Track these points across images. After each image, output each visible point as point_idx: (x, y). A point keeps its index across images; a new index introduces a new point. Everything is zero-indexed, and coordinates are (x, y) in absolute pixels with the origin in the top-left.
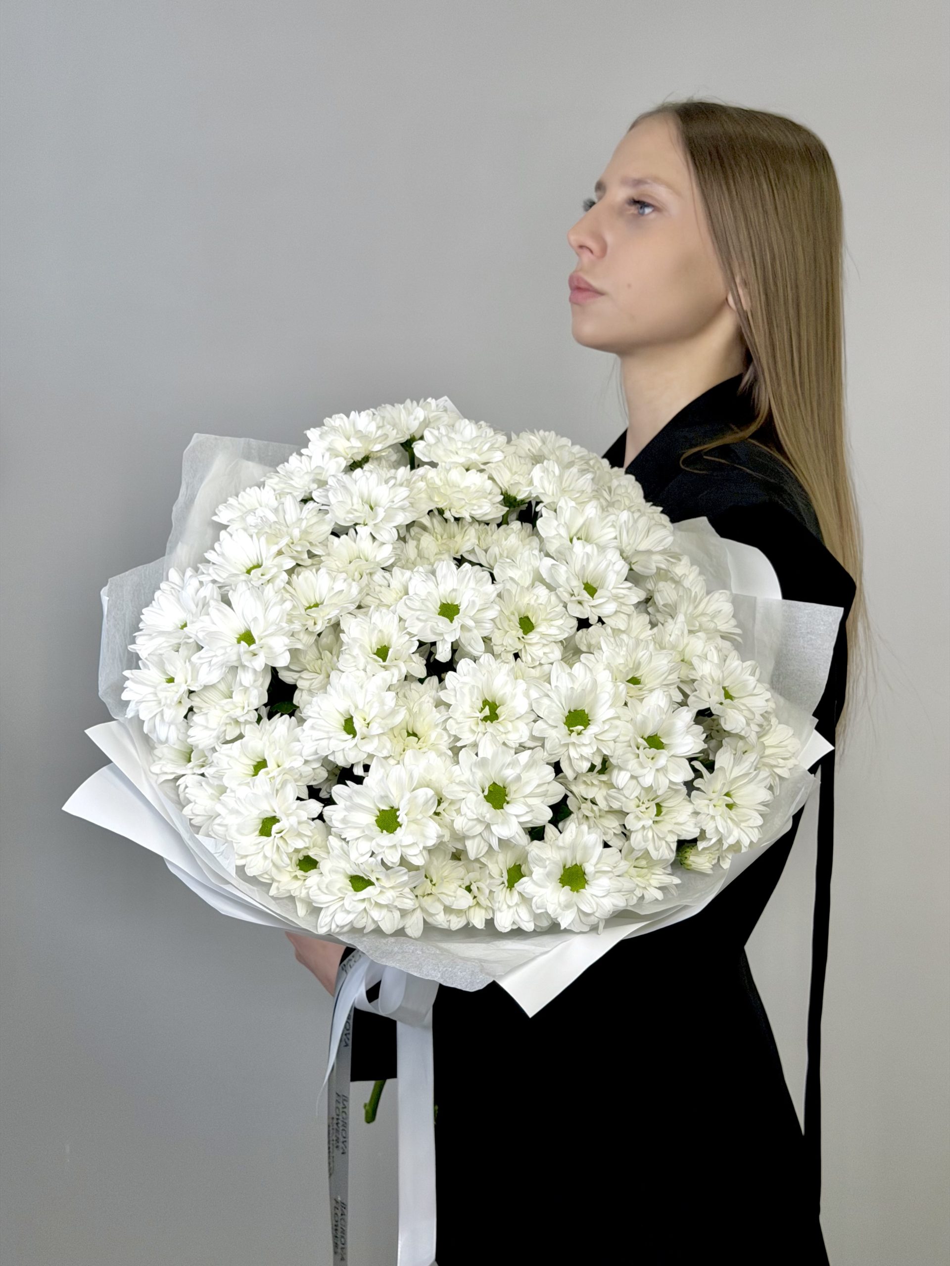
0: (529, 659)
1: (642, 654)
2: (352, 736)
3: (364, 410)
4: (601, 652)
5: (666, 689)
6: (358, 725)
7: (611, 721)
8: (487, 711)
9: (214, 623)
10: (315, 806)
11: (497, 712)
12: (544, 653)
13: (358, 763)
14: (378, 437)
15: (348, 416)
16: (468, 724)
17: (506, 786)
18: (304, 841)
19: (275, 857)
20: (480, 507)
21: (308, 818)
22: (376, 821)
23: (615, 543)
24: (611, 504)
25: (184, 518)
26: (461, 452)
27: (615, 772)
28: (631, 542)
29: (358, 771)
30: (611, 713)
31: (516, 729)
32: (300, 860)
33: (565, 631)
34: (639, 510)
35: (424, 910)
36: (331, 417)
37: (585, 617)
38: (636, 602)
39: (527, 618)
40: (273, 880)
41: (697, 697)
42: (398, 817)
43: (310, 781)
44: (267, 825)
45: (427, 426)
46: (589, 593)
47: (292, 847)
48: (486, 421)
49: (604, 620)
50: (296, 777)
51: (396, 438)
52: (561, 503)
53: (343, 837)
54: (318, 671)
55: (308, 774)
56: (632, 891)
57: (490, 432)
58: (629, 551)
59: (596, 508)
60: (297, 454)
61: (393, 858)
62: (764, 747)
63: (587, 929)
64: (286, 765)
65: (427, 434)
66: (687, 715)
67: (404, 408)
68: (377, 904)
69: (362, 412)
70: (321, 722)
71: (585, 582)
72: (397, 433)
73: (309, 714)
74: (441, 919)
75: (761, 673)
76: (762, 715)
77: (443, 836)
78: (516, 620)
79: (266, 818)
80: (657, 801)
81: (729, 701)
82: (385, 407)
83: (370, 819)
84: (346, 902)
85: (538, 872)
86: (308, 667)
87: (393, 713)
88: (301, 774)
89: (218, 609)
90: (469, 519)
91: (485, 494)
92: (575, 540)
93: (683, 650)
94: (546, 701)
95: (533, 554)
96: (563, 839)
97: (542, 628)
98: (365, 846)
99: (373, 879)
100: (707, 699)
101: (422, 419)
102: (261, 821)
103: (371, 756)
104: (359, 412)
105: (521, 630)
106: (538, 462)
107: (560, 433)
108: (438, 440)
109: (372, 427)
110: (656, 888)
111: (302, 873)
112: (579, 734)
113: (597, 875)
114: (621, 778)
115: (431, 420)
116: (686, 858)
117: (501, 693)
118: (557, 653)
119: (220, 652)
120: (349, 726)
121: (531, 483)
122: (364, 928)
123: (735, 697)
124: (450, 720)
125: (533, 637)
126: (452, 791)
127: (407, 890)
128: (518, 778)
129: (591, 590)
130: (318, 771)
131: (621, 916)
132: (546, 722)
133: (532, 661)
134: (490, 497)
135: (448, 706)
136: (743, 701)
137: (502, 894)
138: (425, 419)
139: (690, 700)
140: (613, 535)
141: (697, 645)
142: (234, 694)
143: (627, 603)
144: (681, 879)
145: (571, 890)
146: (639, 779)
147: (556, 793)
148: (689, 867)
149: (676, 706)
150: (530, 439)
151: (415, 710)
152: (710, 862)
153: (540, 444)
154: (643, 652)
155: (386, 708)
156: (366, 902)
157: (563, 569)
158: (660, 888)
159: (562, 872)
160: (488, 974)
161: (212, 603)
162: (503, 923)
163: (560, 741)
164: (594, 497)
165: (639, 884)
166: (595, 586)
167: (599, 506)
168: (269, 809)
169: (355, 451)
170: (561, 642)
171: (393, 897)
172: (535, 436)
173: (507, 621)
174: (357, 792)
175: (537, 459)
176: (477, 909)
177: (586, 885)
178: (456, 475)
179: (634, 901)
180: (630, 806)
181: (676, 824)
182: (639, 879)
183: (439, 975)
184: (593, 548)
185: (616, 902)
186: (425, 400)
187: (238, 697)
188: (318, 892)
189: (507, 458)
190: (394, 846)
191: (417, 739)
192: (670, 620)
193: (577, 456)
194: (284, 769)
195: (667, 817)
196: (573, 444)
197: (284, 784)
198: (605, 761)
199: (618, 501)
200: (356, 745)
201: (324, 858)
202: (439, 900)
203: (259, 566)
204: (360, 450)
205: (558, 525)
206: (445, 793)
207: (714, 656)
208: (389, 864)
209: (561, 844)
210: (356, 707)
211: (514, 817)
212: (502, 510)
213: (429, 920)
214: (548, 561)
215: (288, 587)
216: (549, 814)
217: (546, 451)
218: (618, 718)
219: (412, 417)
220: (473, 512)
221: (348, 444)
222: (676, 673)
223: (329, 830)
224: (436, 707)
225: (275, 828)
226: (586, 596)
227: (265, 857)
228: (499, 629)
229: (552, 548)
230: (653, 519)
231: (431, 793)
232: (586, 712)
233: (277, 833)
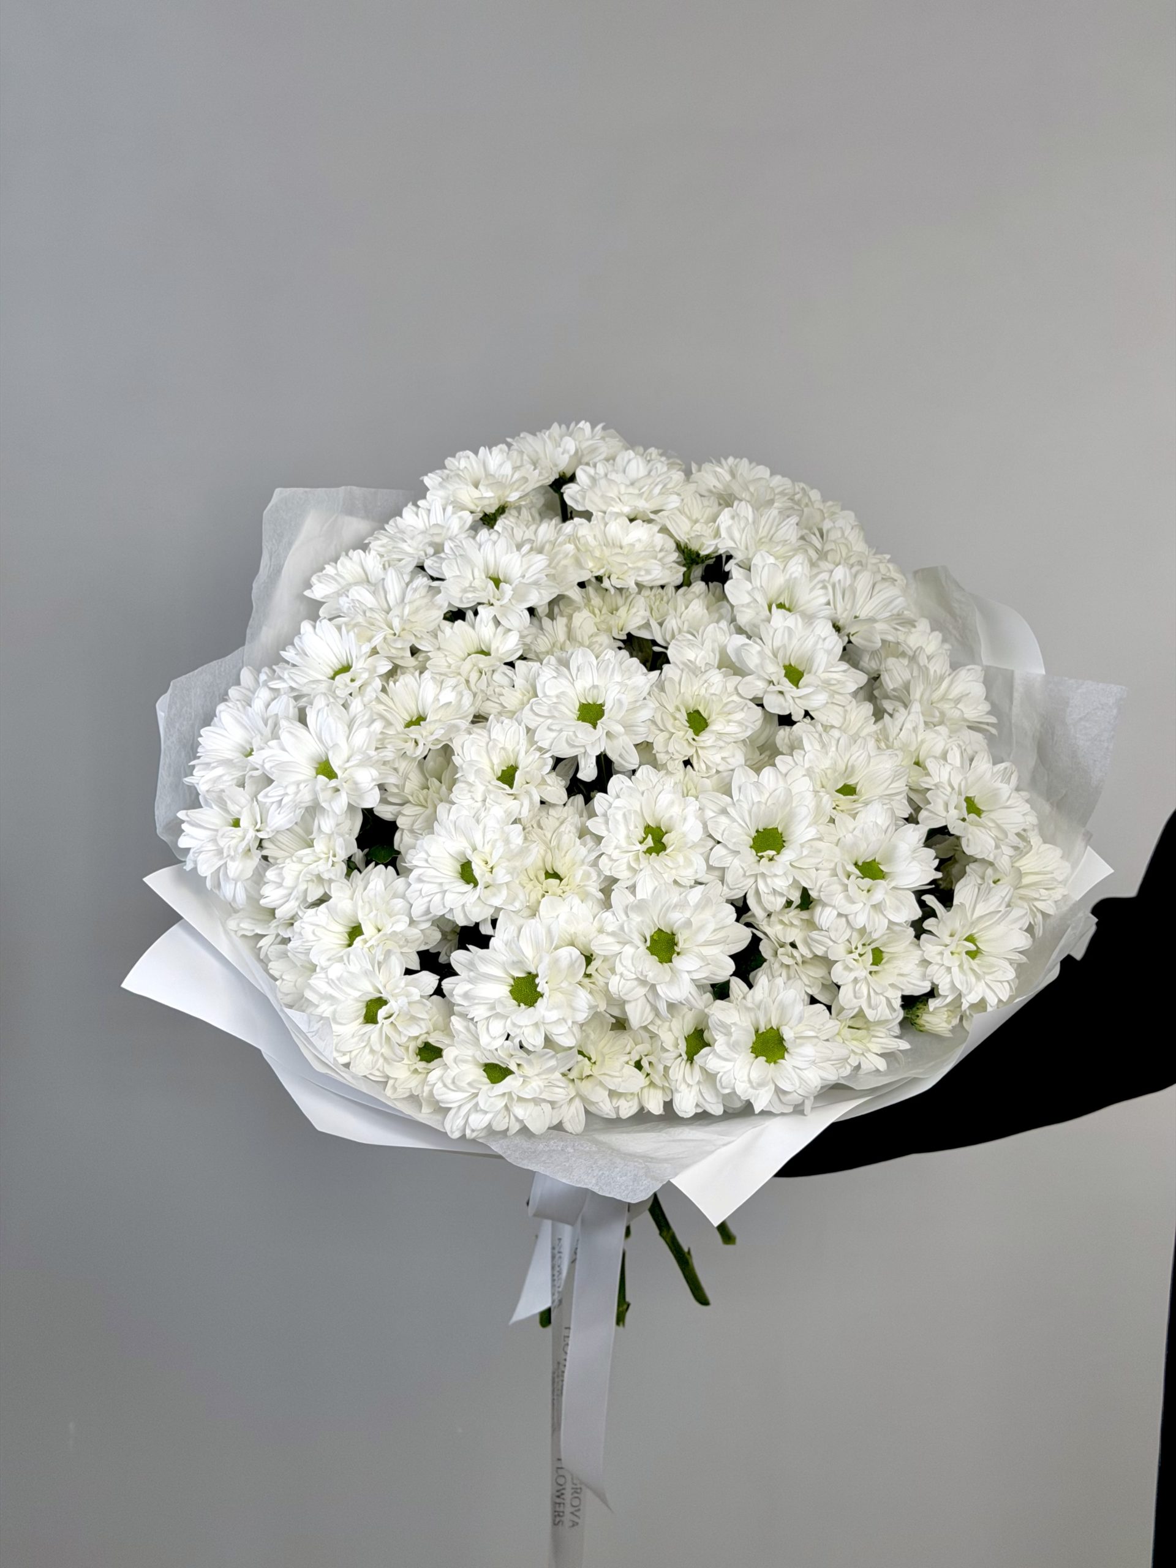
0: (703, 766)
1: (858, 756)
2: (472, 885)
3: (496, 445)
4: (803, 752)
5: (887, 801)
6: (478, 870)
7: (810, 842)
8: (650, 842)
9: (284, 749)
10: (429, 979)
11: (663, 840)
12: (723, 758)
13: (485, 920)
14: (515, 482)
15: (476, 453)
16: (625, 860)
17: (674, 932)
18: (421, 1027)
19: (385, 1050)
20: (648, 572)
21: (421, 996)
22: (511, 992)
23: (828, 612)
24: (823, 555)
25: (268, 594)
26: (625, 498)
27: (818, 909)
28: (848, 607)
29: (486, 929)
30: (812, 833)
31: (689, 862)
32: (420, 1049)
33: (747, 727)
34: (860, 563)
35: (584, 1099)
36: (454, 456)
37: (787, 713)
38: (854, 689)
39: (697, 712)
40: (388, 1077)
41: (931, 812)
42: (537, 985)
43: (420, 945)
44: (372, 1010)
45: (580, 463)
46: (791, 681)
47: (405, 1035)
48: (657, 447)
49: (811, 713)
50: (401, 943)
51: (538, 481)
52: (757, 561)
53: (470, 1016)
54: (424, 803)
55: (416, 937)
56: (846, 1060)
57: (661, 466)
58: (843, 619)
59: (802, 564)
60: (412, 506)
61: (535, 1041)
62: (1020, 875)
63: (790, 1109)
64: (388, 930)
65: (580, 475)
66: (916, 834)
67: (550, 437)
68: (520, 1099)
69: (494, 448)
70: (431, 872)
71: (787, 663)
72: (540, 474)
73: (415, 863)
74: (606, 1108)
75: (1019, 777)
76: (1018, 834)
77: (597, 1006)
78: (683, 717)
79: (371, 1000)
80: (873, 946)
81: (973, 816)
82: (524, 438)
83: (502, 991)
84: (481, 1099)
85: (720, 1043)
86: (411, 798)
87: (523, 852)
88: (406, 939)
89: (290, 732)
90: (633, 588)
91: (651, 552)
92: (774, 607)
93: (918, 749)
94: (723, 820)
95: (720, 628)
96: (753, 997)
97: (717, 725)
98: (498, 1028)
99: (513, 1067)
100: (944, 814)
101: (572, 452)
102: (364, 1004)
103: (498, 910)
104: (490, 448)
105: (691, 731)
106: (729, 505)
107: (756, 459)
108: (594, 480)
109: (507, 469)
110: (877, 1054)
111: (423, 1064)
112: (771, 860)
113: (798, 1041)
114: (824, 916)
115: (585, 453)
116: (918, 1016)
117: (667, 816)
118: (738, 758)
119: (291, 790)
120: (466, 873)
121: (717, 534)
122: (507, 1129)
123: (983, 811)
124: (603, 856)
125: (706, 738)
126: (603, 946)
127: (557, 1075)
128: (688, 924)
129: (794, 675)
130: (427, 931)
131: (834, 1091)
132: (725, 846)
133: (707, 769)
134: (660, 555)
135: (599, 839)
136: (993, 815)
137: (679, 1071)
138: (577, 452)
139: (923, 815)
140: (823, 600)
141: (935, 741)
142: (315, 841)
143: (841, 691)
144: (910, 1043)
145: (767, 1061)
146: (849, 918)
147: (741, 937)
148: (921, 1029)
149: (902, 822)
150: (715, 472)
151: (554, 843)
152: (949, 1022)
153: (728, 477)
154: (858, 754)
155: (513, 846)
156: (506, 1097)
157: (755, 648)
158: (882, 1055)
159: (755, 1038)
161: (283, 723)
162: (685, 1106)
163: (745, 872)
164: (800, 548)
165: (854, 1049)
166: (801, 669)
167: (806, 562)
168: (371, 989)
169: (486, 502)
170: (744, 741)
171: (539, 1086)
172: (722, 467)
173: (672, 720)
174: (483, 959)
175: (726, 500)
176: (652, 1091)
177: (786, 1055)
178: (616, 528)
179: (847, 1071)
180: (837, 952)
181: (899, 975)
182: (855, 1042)
183: (597, 1182)
184: (796, 619)
185: (825, 1075)
186: (577, 424)
187: (320, 846)
188: (445, 1089)
189: (685, 501)
190: (536, 1025)
191: (558, 881)
192: (902, 710)
193: (777, 491)
194: (385, 935)
195: (886, 966)
196: (772, 474)
197: (388, 954)
198: (805, 894)
199: (832, 550)
200: (479, 898)
201: (449, 1046)
202: (601, 1084)
203: (346, 668)
204: (492, 501)
205: (753, 589)
206: (596, 949)
207: (955, 757)
208: (531, 1048)
209: (750, 1005)
210: (474, 849)
211: (686, 974)
212: (679, 570)
213: (592, 1109)
214: (742, 639)
215: (383, 696)
216: (731, 966)
217: (736, 488)
218: (820, 839)
219: (560, 450)
220: (639, 579)
221: (476, 493)
222: (903, 779)
223: (450, 1009)
224: (580, 838)
225: (382, 1013)
226: (787, 685)
227: (372, 1051)
228: (662, 731)
229: (743, 619)
230: (879, 571)
231: (576, 953)
232: (780, 830)
233: (386, 1018)
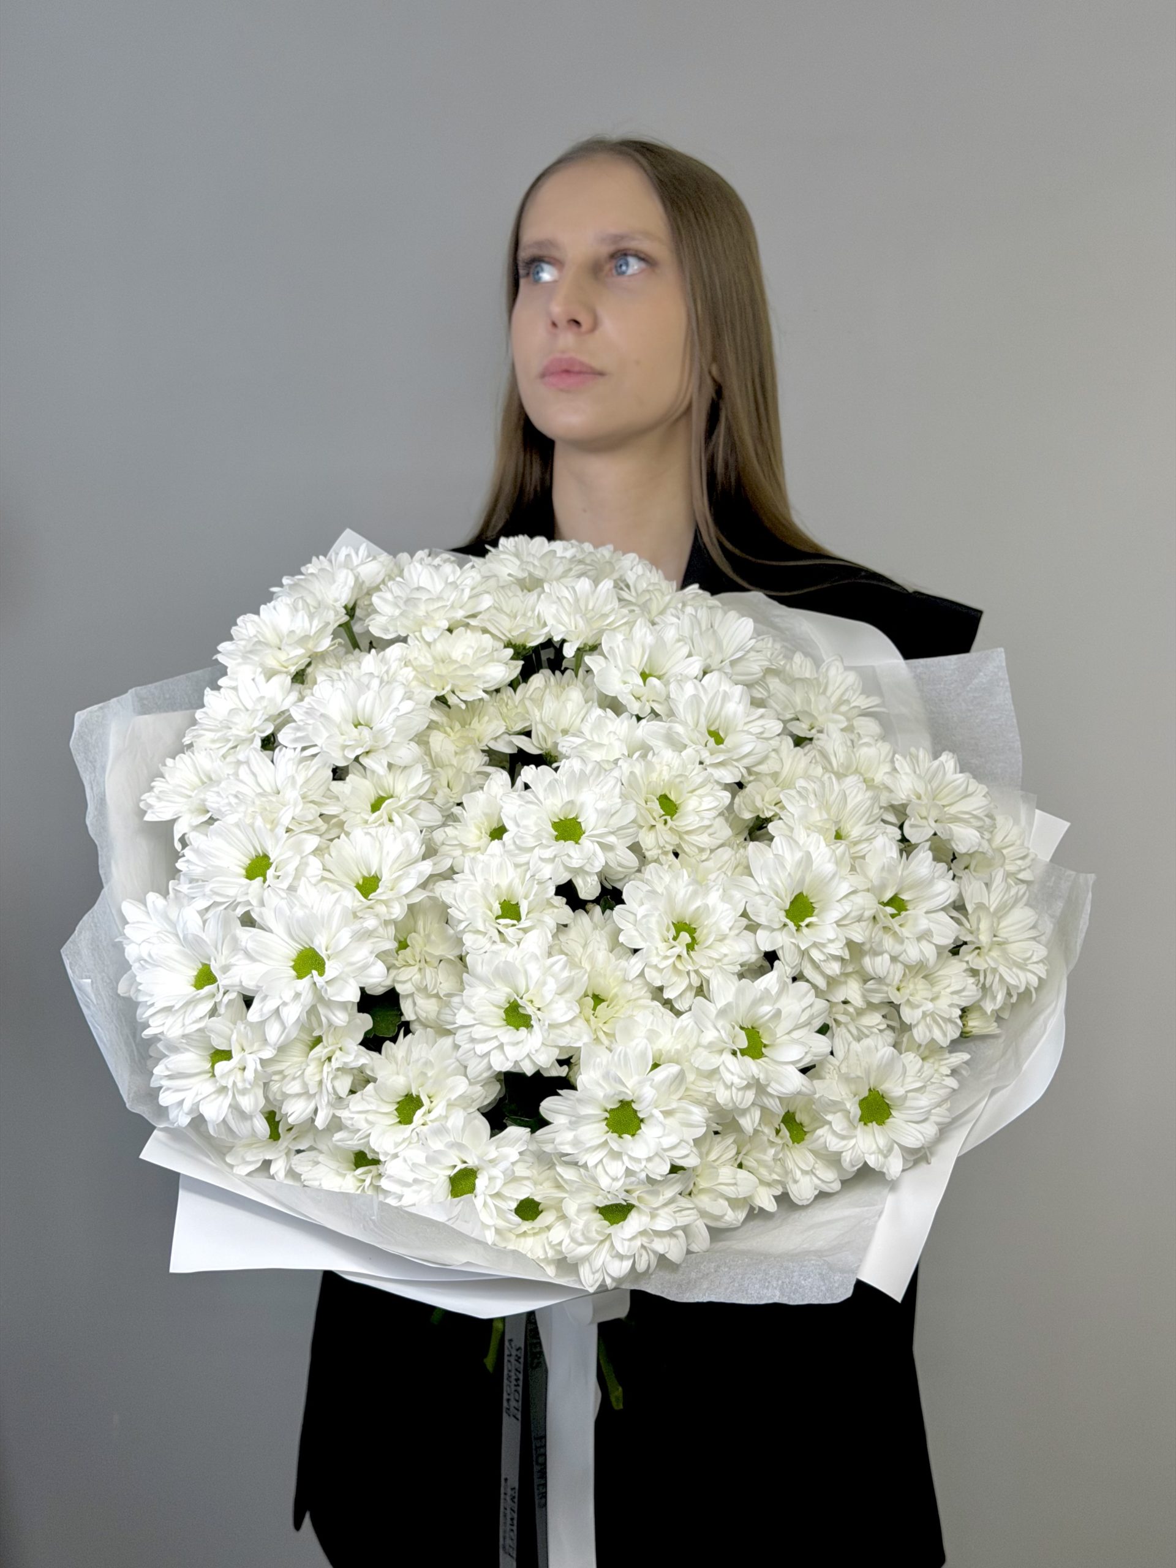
0: (695, 850)
2: (526, 1028)
4: (789, 814)
7: (849, 898)
9: (255, 960)
15: (258, 613)
17: (757, 1026)
21: (520, 1154)
25: (104, 829)
30: (845, 888)
32: (516, 1208)
35: (704, 1214)
36: (236, 623)
38: (780, 731)
39: (663, 796)
41: (913, 825)
42: (636, 1112)
44: (462, 1182)
54: (412, 963)
60: (212, 689)
61: (661, 1170)
63: (910, 1164)
65: (376, 603)
68: (657, 1234)
76: (988, 817)
78: (653, 804)
79: (458, 1174)
87: (574, 983)
88: (472, 1100)
89: (254, 940)
97: (687, 803)
99: (633, 1202)
101: (352, 583)
102: (450, 1179)
109: (302, 619)
110: (948, 1076)
111: (528, 1224)
112: (811, 926)
113: (909, 1095)
114: (877, 964)
119: (287, 996)
120: (515, 1016)
121: (542, 623)
122: (649, 1266)
124: (647, 967)
125: (682, 821)
126: (703, 1059)
128: (778, 1014)
134: (496, 656)
138: (356, 581)
144: (968, 1053)
145: (878, 1125)
146: (901, 958)
147: (819, 1013)
148: (968, 1035)
155: (562, 980)
156: (643, 1235)
158: (952, 1074)
159: (860, 1107)
160: (842, 1271)
162: (802, 1193)
163: (798, 947)
168: (456, 1161)
169: (296, 660)
171: (671, 1215)
176: (760, 1187)
177: (893, 1112)
181: (953, 993)
183: (778, 1293)
185: (939, 1120)
188: (573, 1245)
191: (606, 1003)
200: (543, 1042)
204: (301, 657)
210: (519, 991)
211: (791, 1065)
212: (516, 667)
213: (714, 1223)
219: (339, 584)
221: (281, 655)
225: (479, 1180)
231: (676, 1069)
232: (805, 895)
